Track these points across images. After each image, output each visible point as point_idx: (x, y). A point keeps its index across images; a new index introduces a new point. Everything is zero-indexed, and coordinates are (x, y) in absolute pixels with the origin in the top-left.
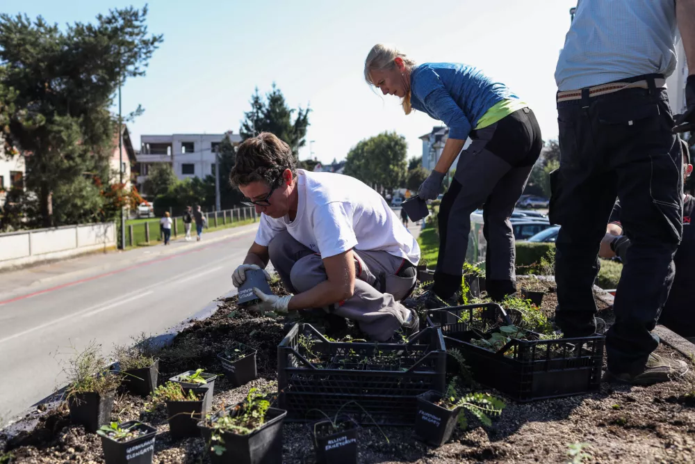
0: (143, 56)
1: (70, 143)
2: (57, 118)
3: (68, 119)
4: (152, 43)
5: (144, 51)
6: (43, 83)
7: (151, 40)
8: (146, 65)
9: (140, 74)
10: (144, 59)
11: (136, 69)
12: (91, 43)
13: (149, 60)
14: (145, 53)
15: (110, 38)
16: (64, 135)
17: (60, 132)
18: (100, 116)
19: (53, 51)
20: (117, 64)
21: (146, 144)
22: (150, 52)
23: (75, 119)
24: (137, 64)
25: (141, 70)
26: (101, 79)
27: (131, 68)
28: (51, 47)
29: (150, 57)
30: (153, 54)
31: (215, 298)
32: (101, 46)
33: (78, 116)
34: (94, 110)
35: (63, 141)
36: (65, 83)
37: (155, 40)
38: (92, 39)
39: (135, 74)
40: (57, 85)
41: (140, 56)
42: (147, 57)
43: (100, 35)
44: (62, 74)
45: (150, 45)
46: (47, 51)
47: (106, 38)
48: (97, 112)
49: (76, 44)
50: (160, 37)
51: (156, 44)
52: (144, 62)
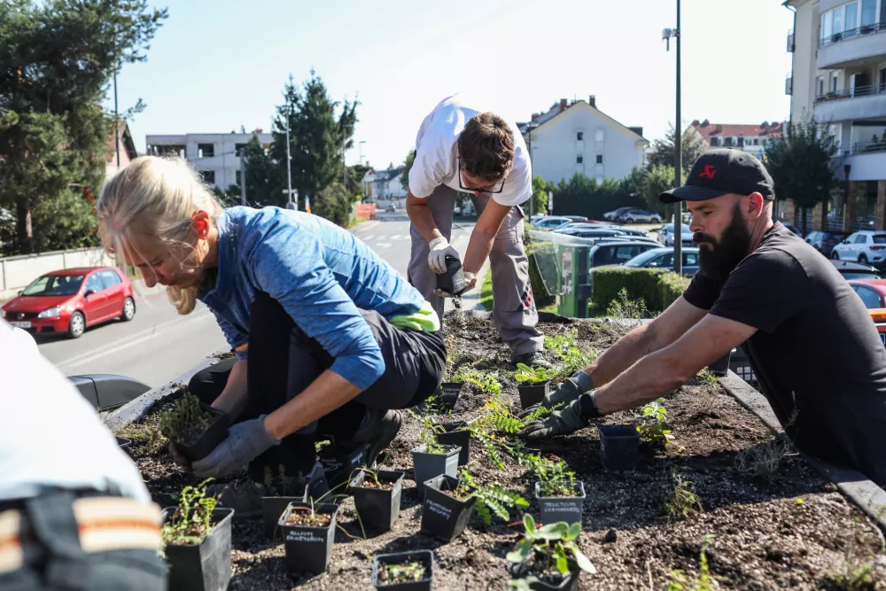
0: (143, 36)
1: (52, 148)
2: (34, 116)
3: (49, 117)
4: (154, 20)
5: (145, 29)
6: (14, 70)
7: (153, 15)
8: (148, 48)
9: (140, 59)
10: (144, 40)
11: (134, 52)
12: (75, 20)
13: (151, 42)
14: (146, 33)
15: (99, 13)
16: (44, 138)
17: (37, 133)
18: (90, 113)
19: (26, 29)
20: (110, 46)
21: (153, 146)
22: (151, 31)
23: (58, 116)
24: (135, 47)
25: (140, 54)
26: (91, 66)
27: (128, 51)
28: (23, 24)
29: (152, 37)
30: (156, 34)
31: (210, 354)
32: (88, 23)
33: (61, 113)
34: (81, 104)
35: (43, 145)
36: (43, 71)
37: (157, 15)
38: (76, 15)
39: (133, 60)
40: (33, 73)
41: (139, 37)
42: (149, 37)
43: (86, 9)
44: (39, 59)
45: (151, 21)
46: (19, 29)
47: (94, 12)
48: (86, 108)
49: (56, 22)
50: (164, 12)
51: (159, 20)
52: (145, 44)
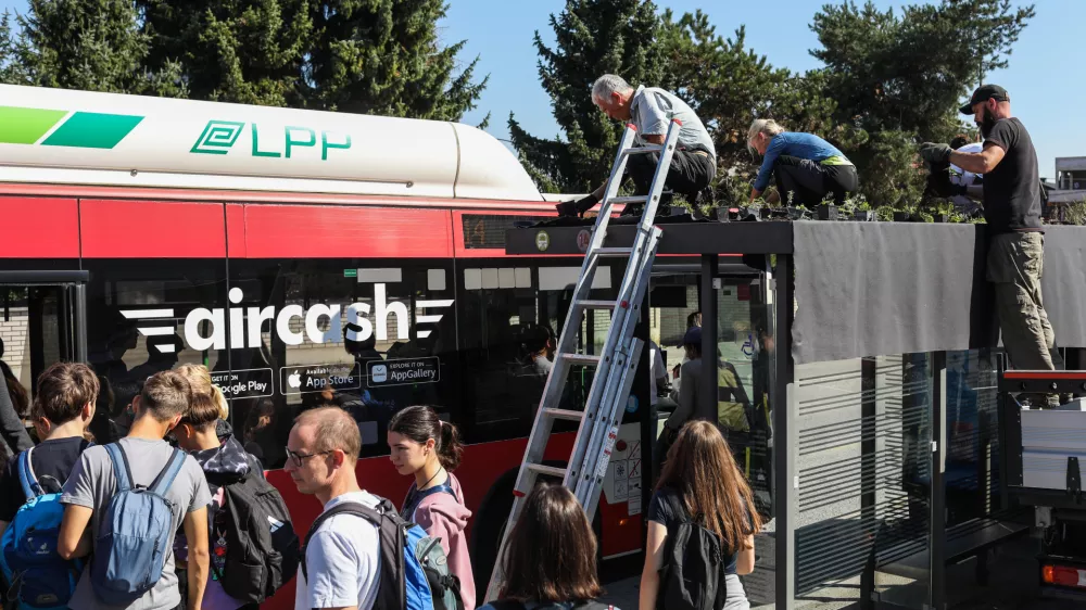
0: (1006, 40)
1: (901, 166)
2: (885, 134)
3: (899, 134)
4: (1018, 20)
5: (1007, 32)
6: (872, 88)
7: (1015, 15)
8: (1009, 52)
9: (1000, 65)
10: (1006, 44)
11: (994, 58)
12: (930, 31)
13: (1013, 45)
14: (1008, 36)
15: (954, 21)
16: (892, 156)
17: (886, 151)
18: (944, 128)
19: (883, 46)
20: (967, 54)
21: (1065, 173)
22: (1014, 33)
23: (909, 133)
24: (996, 53)
25: (1002, 59)
26: (948, 78)
27: (987, 58)
28: (881, 42)
29: (1016, 40)
30: (1020, 36)
32: (942, 33)
33: (912, 130)
34: (936, 120)
35: (891, 163)
36: (900, 86)
37: (1021, 14)
38: (930, 25)
39: (992, 67)
40: (891, 88)
41: (1001, 41)
42: (1012, 40)
43: (940, 19)
44: (899, 74)
45: (1014, 23)
46: (878, 46)
47: (948, 22)
48: (942, 123)
49: (911, 37)
50: (1030, 10)
51: (1023, 21)
52: (1006, 48)
